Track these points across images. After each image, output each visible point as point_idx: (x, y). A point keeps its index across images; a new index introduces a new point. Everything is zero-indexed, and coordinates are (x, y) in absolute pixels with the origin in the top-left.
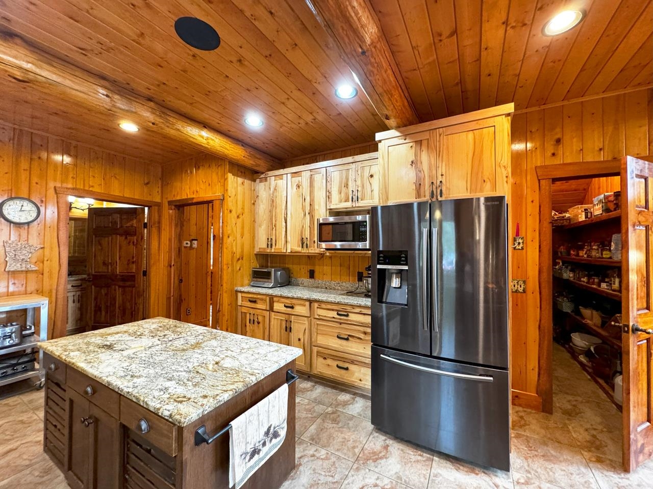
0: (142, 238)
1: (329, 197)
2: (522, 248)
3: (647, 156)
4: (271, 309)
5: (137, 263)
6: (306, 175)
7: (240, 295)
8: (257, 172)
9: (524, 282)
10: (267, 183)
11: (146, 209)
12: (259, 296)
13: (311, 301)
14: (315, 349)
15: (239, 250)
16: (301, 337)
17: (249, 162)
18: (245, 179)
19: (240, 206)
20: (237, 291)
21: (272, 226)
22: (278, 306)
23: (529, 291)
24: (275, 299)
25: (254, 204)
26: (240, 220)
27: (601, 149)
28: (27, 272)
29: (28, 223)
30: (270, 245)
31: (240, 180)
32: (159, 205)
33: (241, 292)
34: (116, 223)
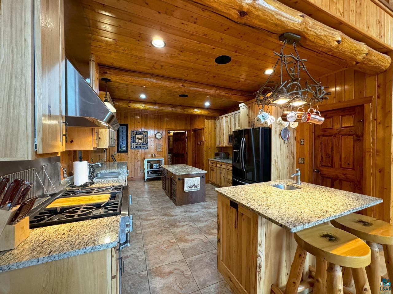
0: (186, 142)
1: (235, 125)
2: (303, 144)
3: (353, 100)
4: (217, 166)
5: (185, 150)
6: (229, 117)
7: (209, 161)
8: (215, 117)
9: (304, 159)
10: (219, 121)
11: (186, 132)
12: (214, 162)
13: (226, 163)
14: (227, 180)
15: (210, 145)
16: (224, 176)
17: (211, 115)
18: (212, 120)
19: (210, 130)
20: (209, 160)
21: (220, 137)
22: (218, 165)
23: (306, 163)
24: (218, 162)
25: (215, 128)
26: (210, 135)
27: (334, 98)
28: (160, 151)
29: (160, 139)
30: (220, 144)
31: (210, 121)
32: (190, 130)
33: (210, 160)
34: (179, 137)
